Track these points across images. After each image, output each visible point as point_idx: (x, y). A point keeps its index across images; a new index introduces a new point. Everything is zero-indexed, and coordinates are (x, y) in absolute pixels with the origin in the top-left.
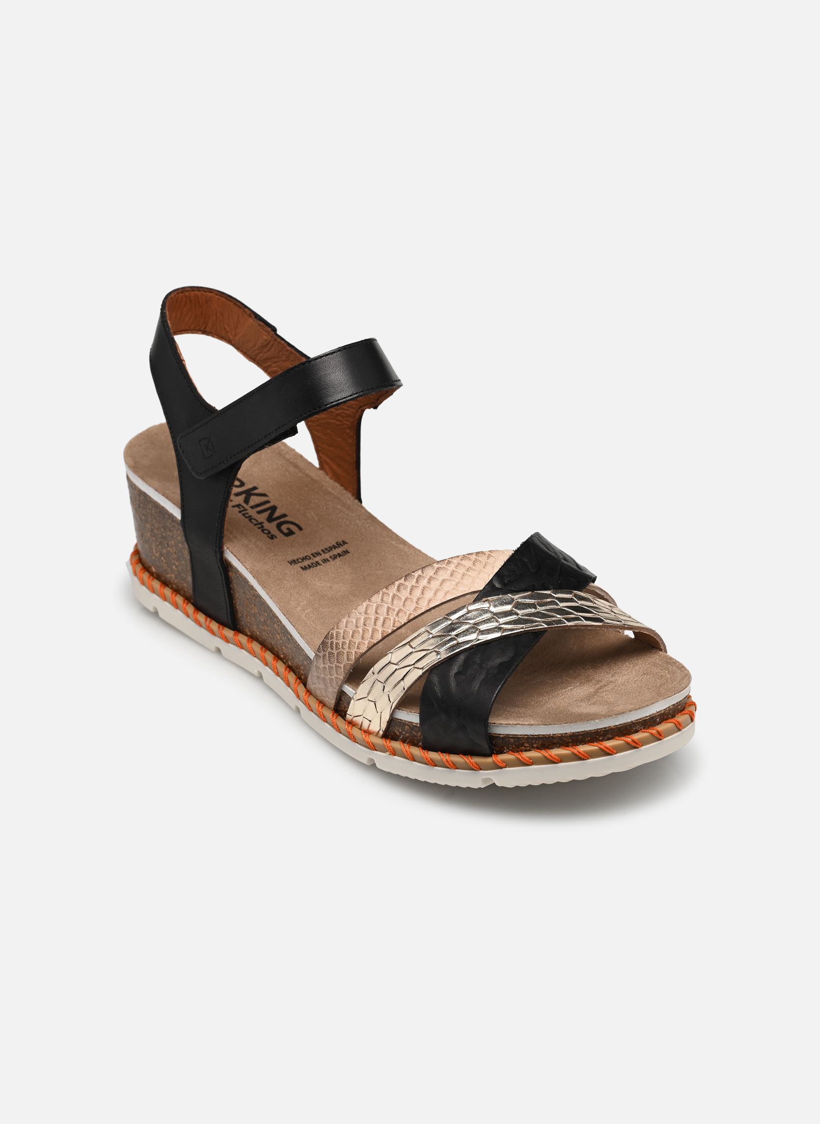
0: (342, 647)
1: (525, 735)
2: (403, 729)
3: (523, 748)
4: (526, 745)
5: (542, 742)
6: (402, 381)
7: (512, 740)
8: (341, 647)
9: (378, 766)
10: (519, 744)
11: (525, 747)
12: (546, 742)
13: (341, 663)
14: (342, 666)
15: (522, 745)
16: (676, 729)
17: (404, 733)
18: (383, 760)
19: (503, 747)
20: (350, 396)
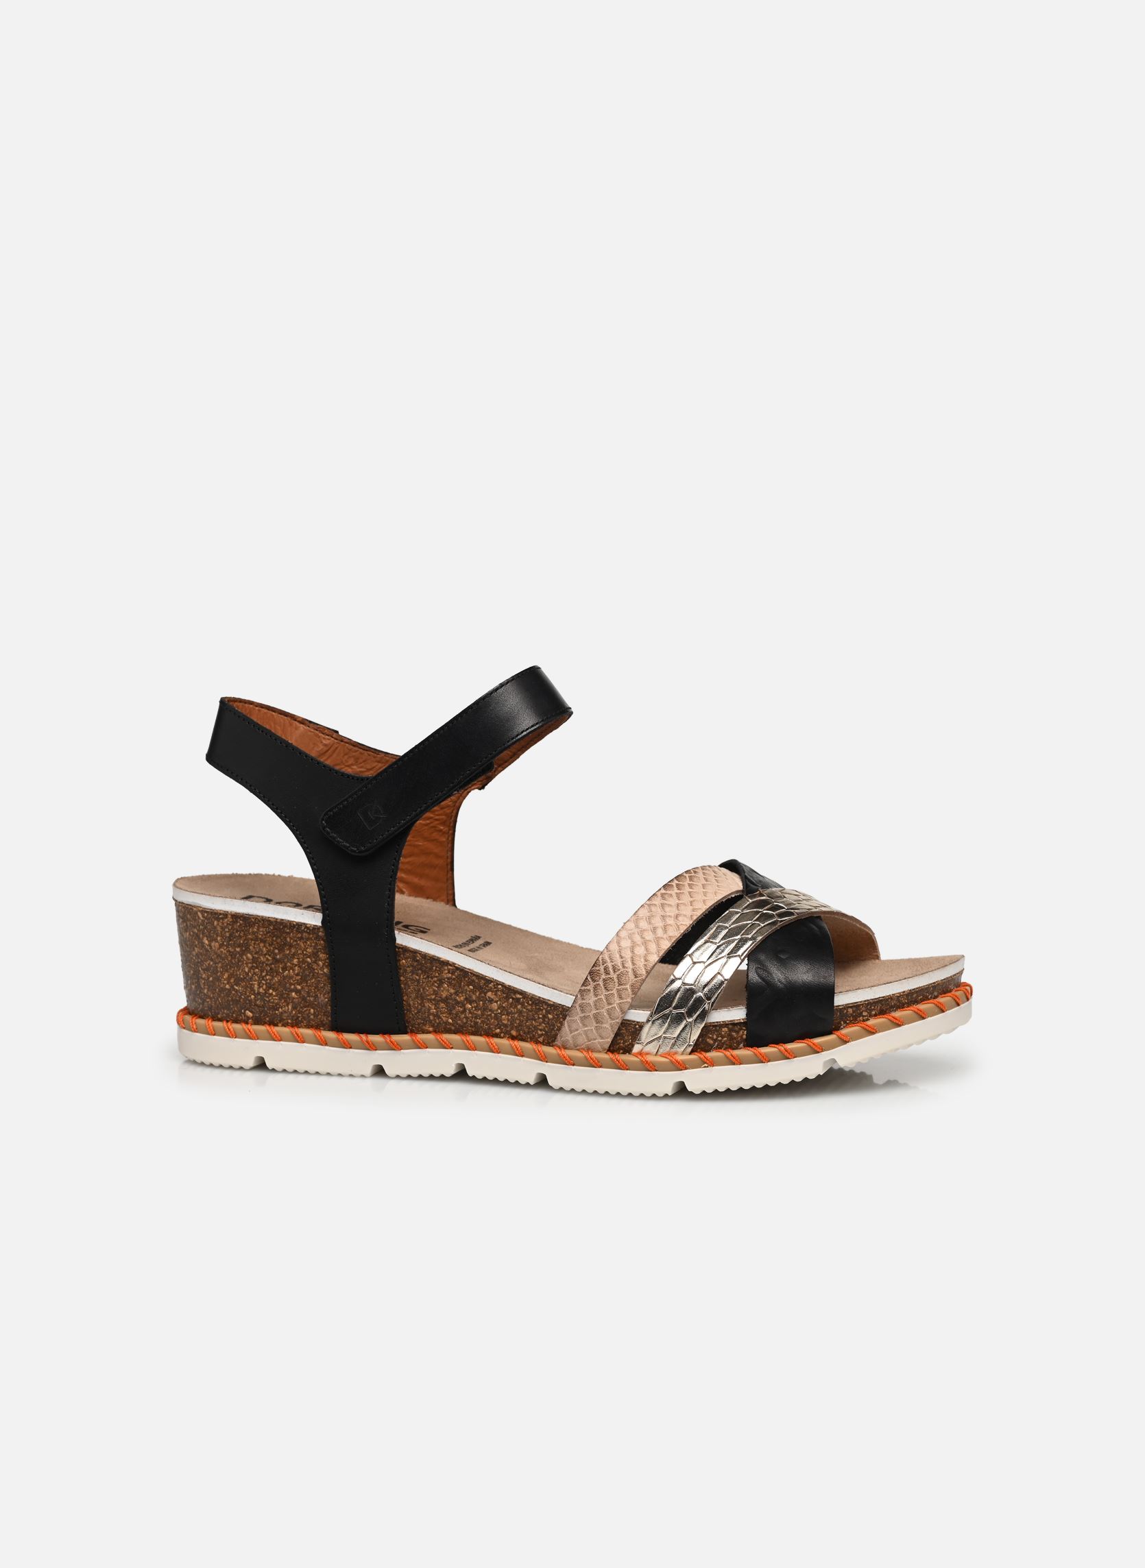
0: (624, 967)
1: (865, 1001)
2: (720, 1035)
3: (861, 1018)
4: (865, 1014)
5: (881, 1007)
6: (573, 710)
7: (850, 1010)
8: (621, 967)
9: (689, 1089)
10: (858, 1013)
11: (863, 1016)
12: (884, 1007)
13: (625, 984)
14: (628, 986)
15: (861, 1014)
16: (954, 1003)
17: (720, 1038)
18: (697, 1079)
19: (840, 1023)
20: (532, 726)
